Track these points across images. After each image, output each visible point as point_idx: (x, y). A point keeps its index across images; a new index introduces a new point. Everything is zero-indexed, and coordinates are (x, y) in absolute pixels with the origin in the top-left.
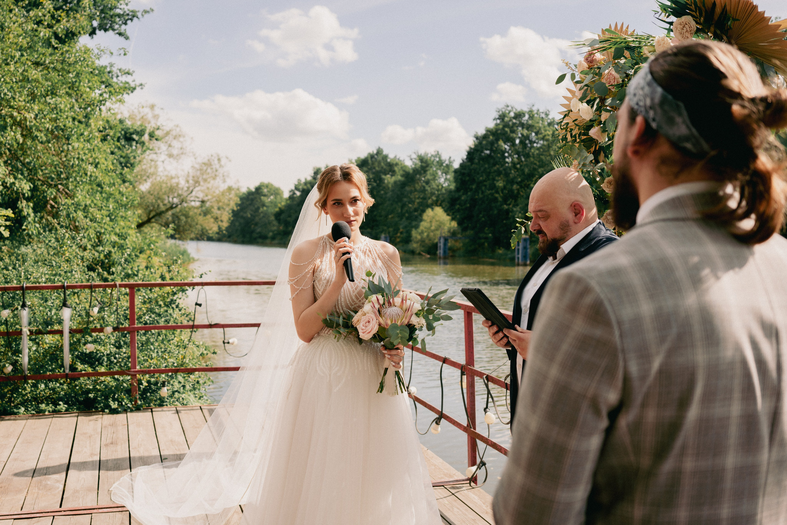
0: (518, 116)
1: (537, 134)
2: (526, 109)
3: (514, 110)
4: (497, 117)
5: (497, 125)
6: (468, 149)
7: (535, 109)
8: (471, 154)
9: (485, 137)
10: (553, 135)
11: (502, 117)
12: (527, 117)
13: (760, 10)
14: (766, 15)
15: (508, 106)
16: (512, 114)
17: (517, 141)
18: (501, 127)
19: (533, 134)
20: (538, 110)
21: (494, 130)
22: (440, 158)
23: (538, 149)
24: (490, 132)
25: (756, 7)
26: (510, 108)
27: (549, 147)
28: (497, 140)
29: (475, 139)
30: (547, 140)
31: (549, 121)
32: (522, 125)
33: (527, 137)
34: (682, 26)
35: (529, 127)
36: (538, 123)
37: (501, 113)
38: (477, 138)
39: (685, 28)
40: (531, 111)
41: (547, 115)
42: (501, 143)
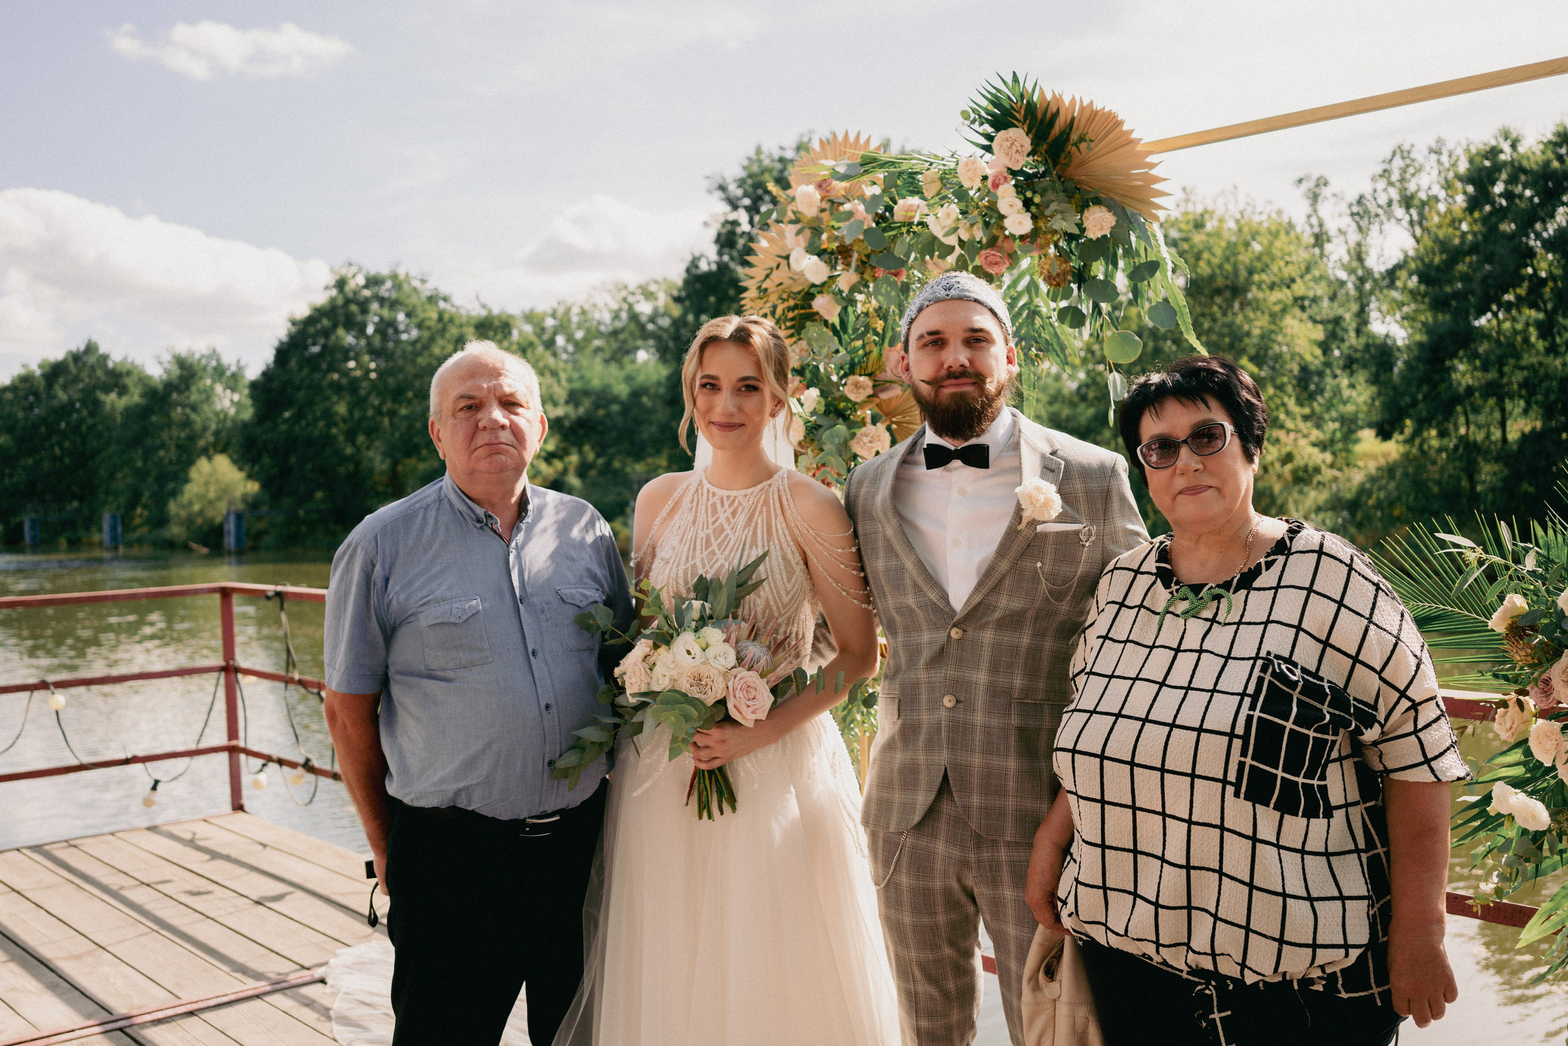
0: (373, 282)
1: (408, 315)
2: (385, 271)
3: (364, 272)
4: (332, 283)
5: (333, 300)
6: (276, 344)
7: (401, 272)
8: (283, 353)
9: (310, 321)
10: (440, 319)
11: (341, 284)
12: (389, 284)
13: (1125, 128)
14: (1133, 136)
15: (350, 264)
16: (361, 280)
17: (370, 330)
18: (340, 301)
19: (401, 317)
20: (407, 275)
21: (328, 307)
22: (218, 360)
23: (414, 343)
24: (318, 314)
25: (1119, 124)
26: (354, 269)
27: (432, 339)
28: (335, 326)
29: (289, 325)
30: (429, 328)
31: (428, 293)
32: (382, 301)
33: (392, 324)
34: (1008, 144)
35: (394, 304)
36: (408, 297)
37: (338, 277)
38: (294, 323)
39: (1014, 148)
40: (394, 276)
41: (423, 281)
42: (341, 332)
